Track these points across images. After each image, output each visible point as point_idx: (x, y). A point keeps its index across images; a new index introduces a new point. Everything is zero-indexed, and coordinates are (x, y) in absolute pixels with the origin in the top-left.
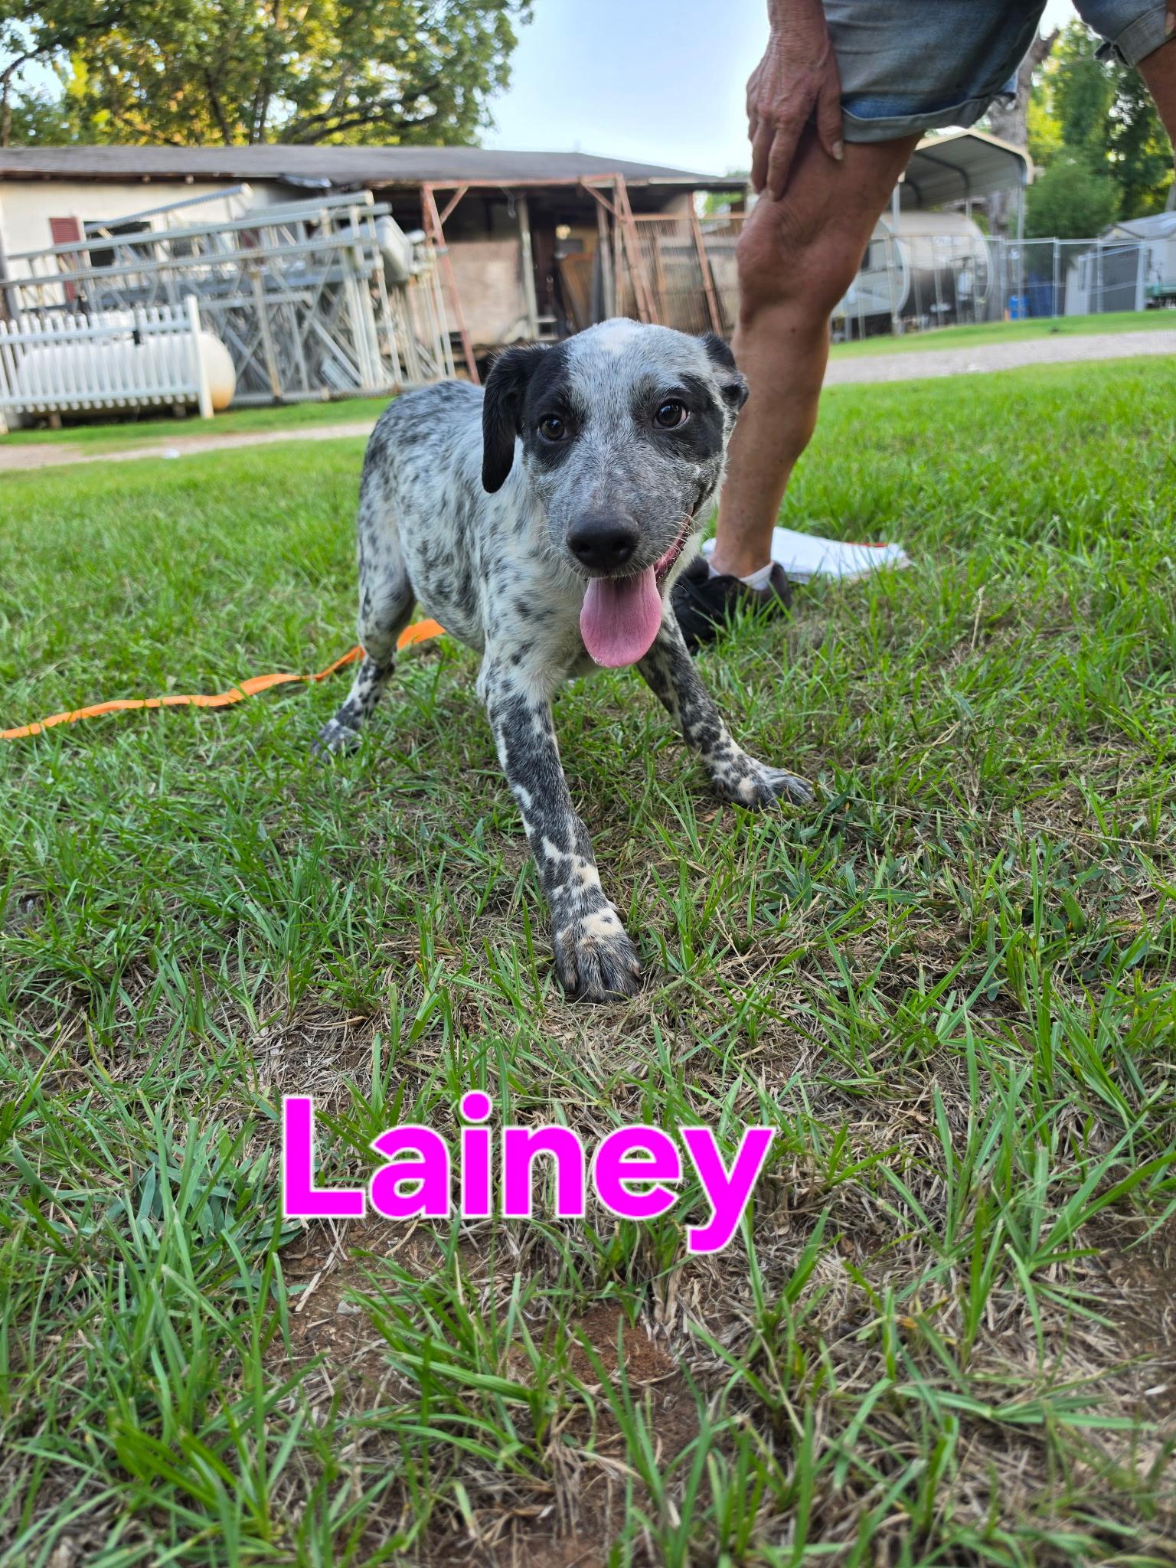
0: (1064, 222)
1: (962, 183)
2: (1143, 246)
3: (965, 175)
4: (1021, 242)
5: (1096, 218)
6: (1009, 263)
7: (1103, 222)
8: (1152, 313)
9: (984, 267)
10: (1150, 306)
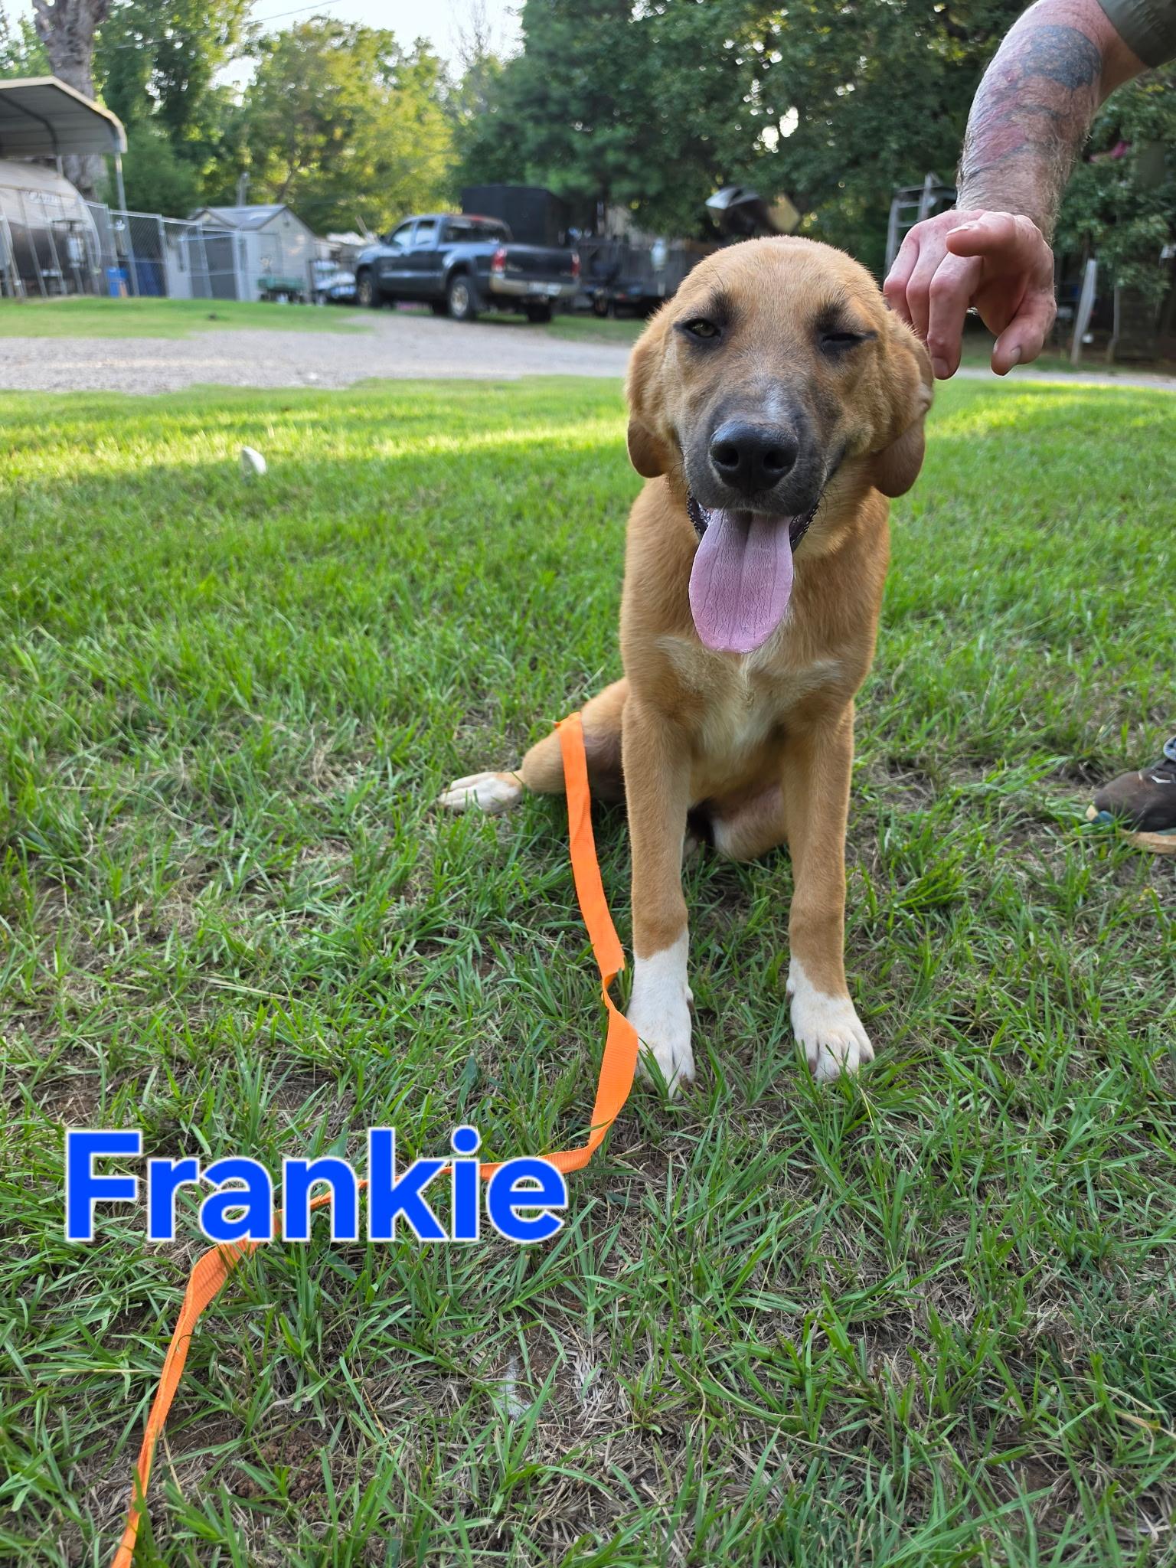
0: (155, 198)
1: (48, 138)
2: (236, 234)
3: (50, 129)
4: (125, 213)
5: (186, 200)
6: (116, 234)
7: (192, 204)
8: (269, 305)
9: (90, 233)
10: (263, 298)
